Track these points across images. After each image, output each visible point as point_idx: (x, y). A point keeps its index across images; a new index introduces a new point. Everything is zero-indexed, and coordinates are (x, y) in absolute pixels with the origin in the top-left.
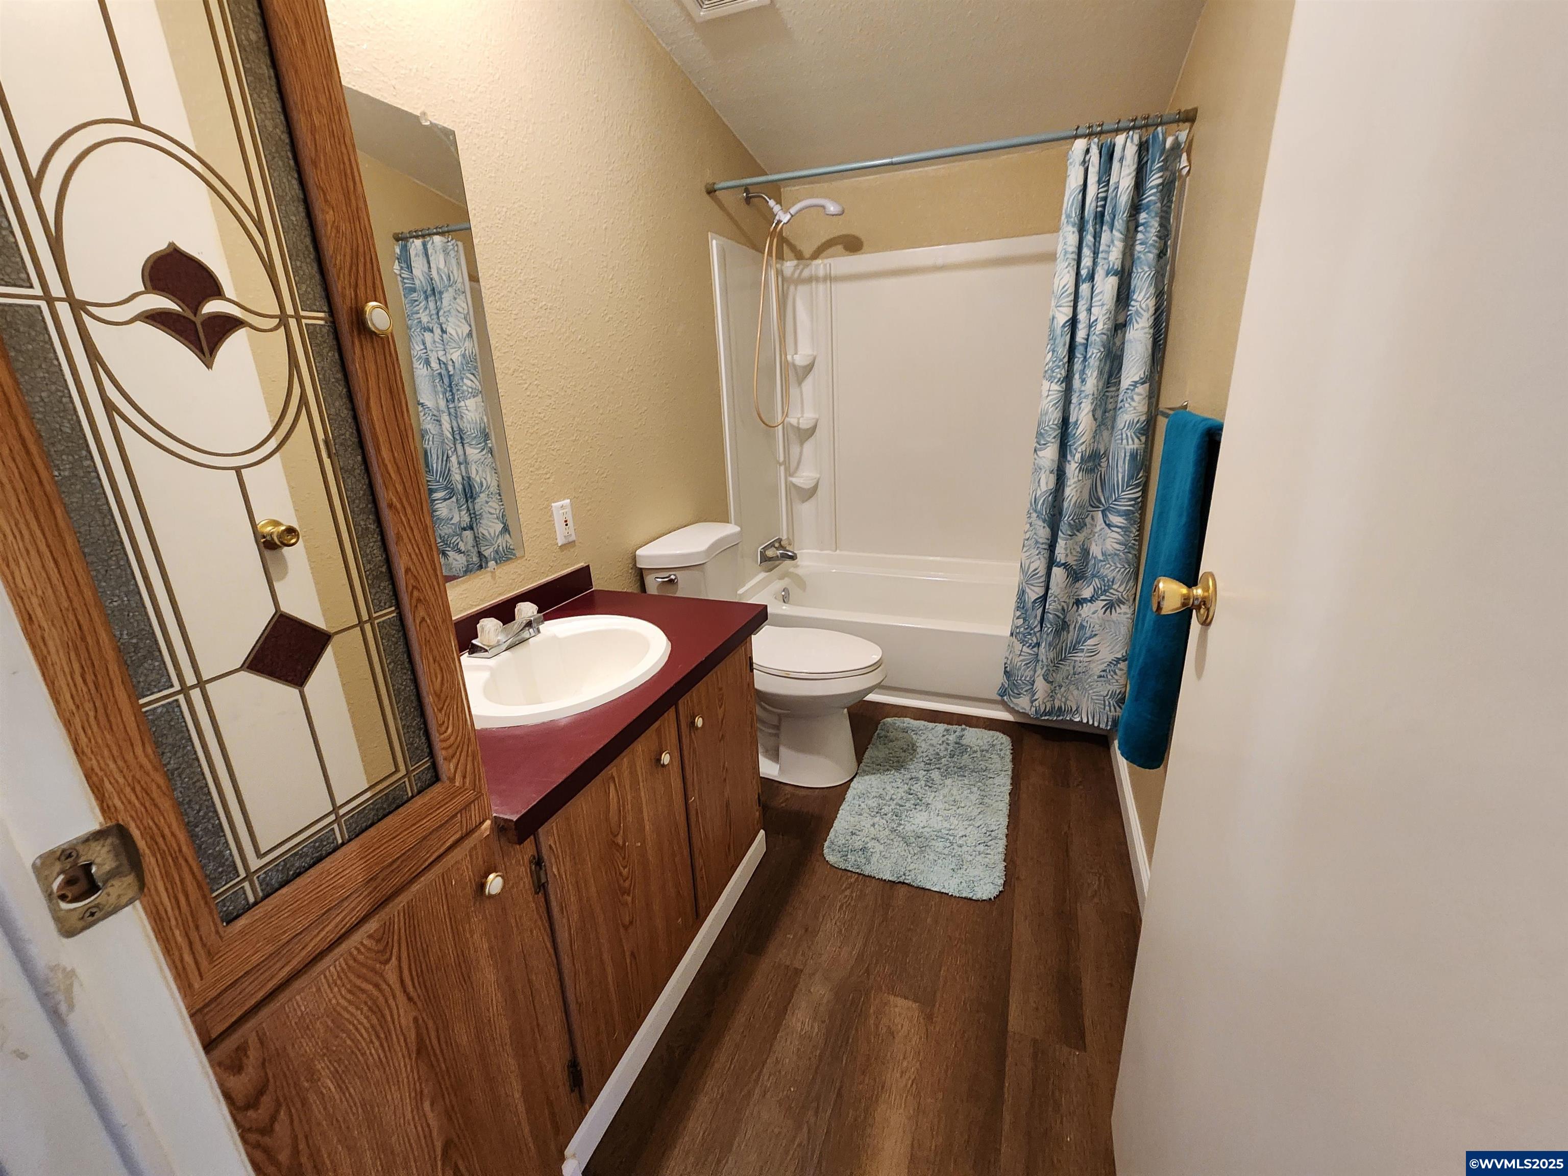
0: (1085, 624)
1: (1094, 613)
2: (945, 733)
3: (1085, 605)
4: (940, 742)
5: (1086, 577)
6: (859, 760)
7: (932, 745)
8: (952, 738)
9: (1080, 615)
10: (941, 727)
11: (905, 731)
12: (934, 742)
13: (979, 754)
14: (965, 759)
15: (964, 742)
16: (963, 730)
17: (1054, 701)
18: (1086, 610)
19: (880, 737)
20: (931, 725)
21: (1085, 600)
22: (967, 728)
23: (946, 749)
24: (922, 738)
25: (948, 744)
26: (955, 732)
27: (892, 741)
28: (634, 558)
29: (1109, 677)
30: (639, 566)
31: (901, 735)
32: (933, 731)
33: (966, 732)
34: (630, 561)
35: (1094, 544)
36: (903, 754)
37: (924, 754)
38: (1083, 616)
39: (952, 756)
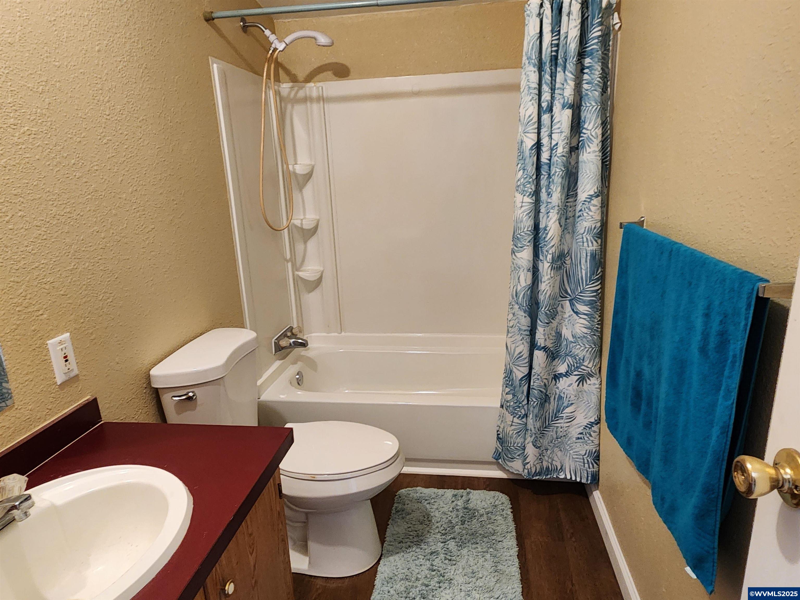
0: (562, 395)
1: (569, 386)
2: (454, 499)
3: (561, 379)
4: (451, 509)
5: (561, 356)
6: (382, 540)
7: (444, 513)
8: (460, 503)
9: (558, 388)
10: (449, 493)
11: (419, 501)
12: (445, 509)
13: (485, 518)
14: (475, 524)
15: (471, 506)
16: (468, 493)
17: (542, 462)
18: (563, 383)
19: (398, 511)
20: (441, 491)
21: (561, 375)
22: (472, 491)
23: (457, 516)
24: (435, 507)
25: (457, 510)
26: (462, 497)
27: (409, 514)
28: (148, 378)
29: (586, 439)
30: (153, 386)
31: (416, 505)
32: (443, 498)
33: (471, 496)
34: (144, 381)
35: (564, 328)
36: (420, 527)
37: (439, 525)
38: (561, 388)
39: (463, 523)
